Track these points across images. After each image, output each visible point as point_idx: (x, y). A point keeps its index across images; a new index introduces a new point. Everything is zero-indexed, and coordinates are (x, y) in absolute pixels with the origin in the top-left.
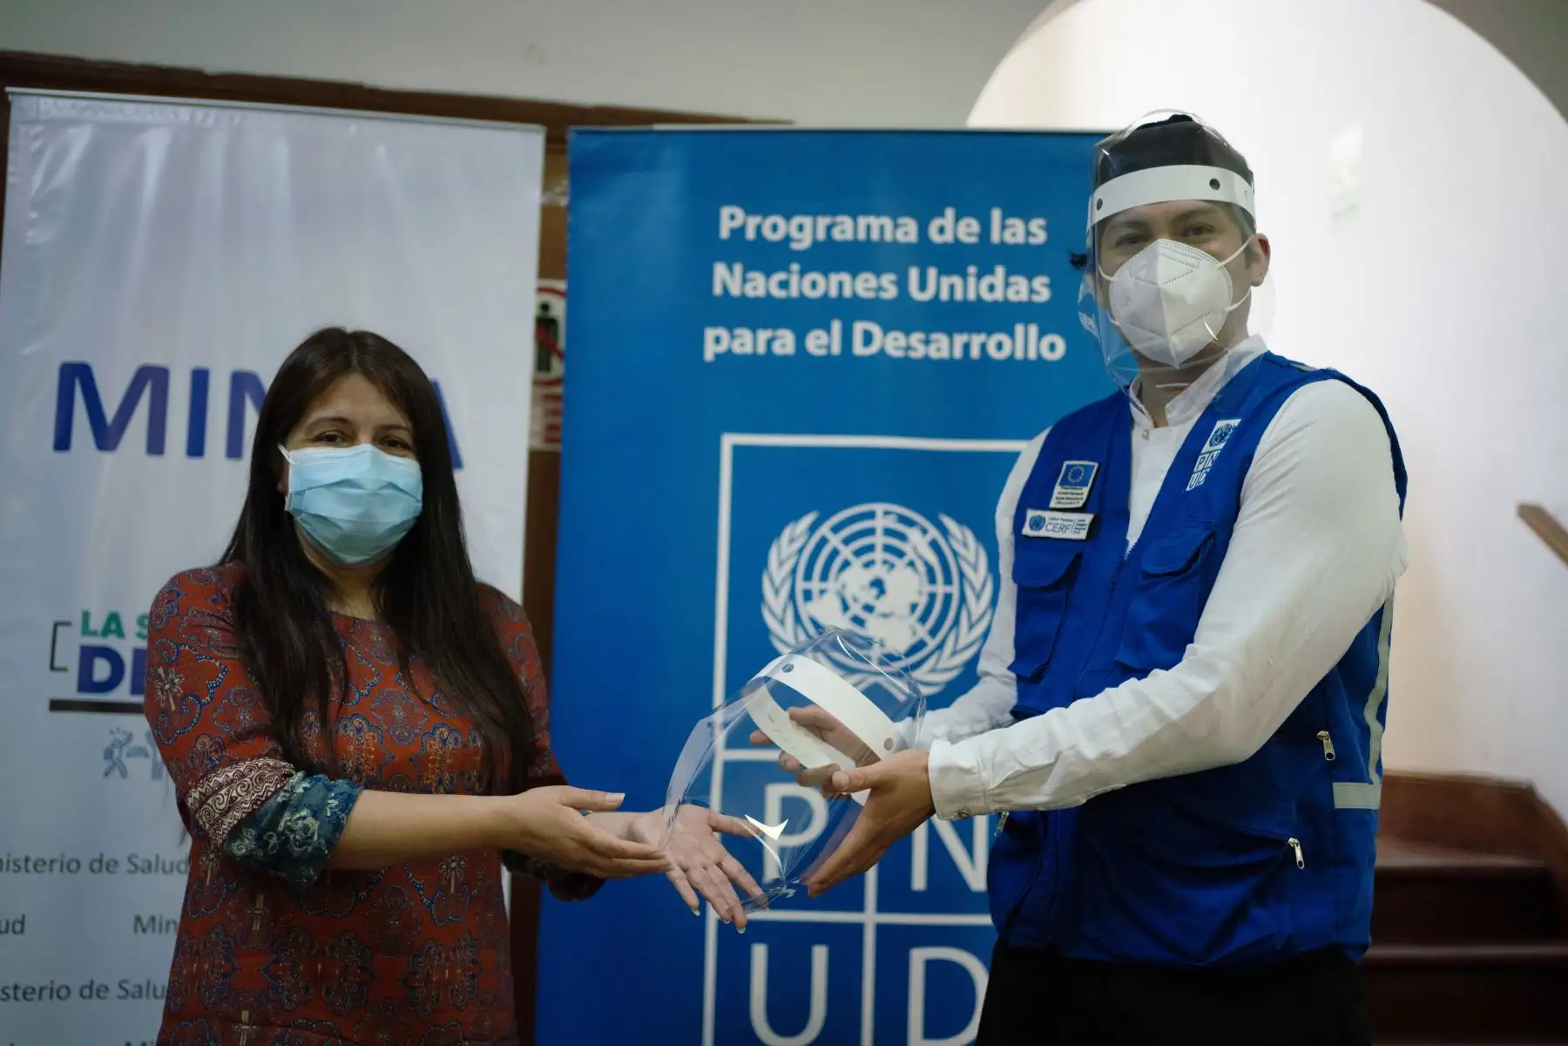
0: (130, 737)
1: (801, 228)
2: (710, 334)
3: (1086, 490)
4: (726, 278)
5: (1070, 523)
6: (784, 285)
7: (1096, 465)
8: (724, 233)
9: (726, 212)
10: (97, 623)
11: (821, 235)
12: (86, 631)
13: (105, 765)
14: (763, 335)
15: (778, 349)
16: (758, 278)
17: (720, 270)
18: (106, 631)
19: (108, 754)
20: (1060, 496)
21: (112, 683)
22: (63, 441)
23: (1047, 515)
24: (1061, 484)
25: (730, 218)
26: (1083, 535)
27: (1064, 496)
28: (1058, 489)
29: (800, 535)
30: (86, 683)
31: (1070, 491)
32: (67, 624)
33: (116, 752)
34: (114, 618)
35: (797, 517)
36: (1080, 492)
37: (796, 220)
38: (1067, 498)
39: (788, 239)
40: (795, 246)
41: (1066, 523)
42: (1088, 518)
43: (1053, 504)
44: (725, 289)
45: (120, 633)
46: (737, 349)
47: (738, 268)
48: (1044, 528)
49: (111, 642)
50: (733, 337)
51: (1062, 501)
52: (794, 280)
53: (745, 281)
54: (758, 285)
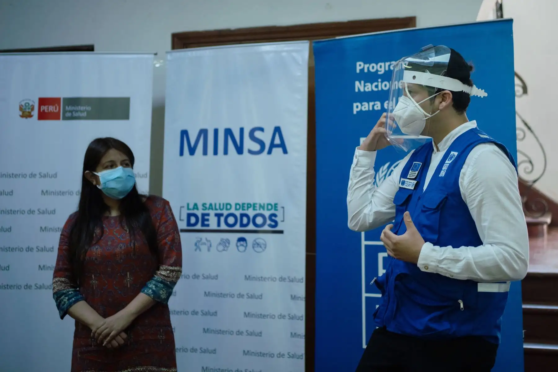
0: (201, 239)
1: (381, 67)
2: (355, 105)
3: (417, 172)
4: (359, 86)
5: (411, 183)
6: (377, 86)
7: (421, 164)
8: (358, 71)
9: (358, 64)
10: (191, 206)
11: (387, 69)
12: (188, 209)
13: (195, 247)
14: (371, 104)
15: (376, 108)
16: (369, 85)
17: (357, 83)
18: (194, 209)
19: (196, 244)
20: (411, 174)
21: (196, 224)
22: (182, 154)
23: (406, 180)
24: (411, 170)
25: (360, 66)
26: (413, 188)
27: (412, 174)
28: (410, 171)
29: (385, 170)
30: (189, 224)
31: (413, 172)
32: (183, 207)
33: (198, 244)
34: (196, 205)
35: (384, 165)
36: (415, 173)
37: (380, 64)
38: (412, 175)
39: (377, 71)
40: (379, 73)
41: (410, 183)
42: (415, 182)
43: (408, 177)
44: (359, 89)
45: (197, 209)
46: (363, 109)
47: (362, 82)
48: (404, 185)
49: (195, 212)
50: (362, 105)
51: (411, 176)
52: (380, 84)
53: (365, 86)
54: (369, 87)
